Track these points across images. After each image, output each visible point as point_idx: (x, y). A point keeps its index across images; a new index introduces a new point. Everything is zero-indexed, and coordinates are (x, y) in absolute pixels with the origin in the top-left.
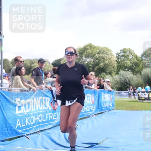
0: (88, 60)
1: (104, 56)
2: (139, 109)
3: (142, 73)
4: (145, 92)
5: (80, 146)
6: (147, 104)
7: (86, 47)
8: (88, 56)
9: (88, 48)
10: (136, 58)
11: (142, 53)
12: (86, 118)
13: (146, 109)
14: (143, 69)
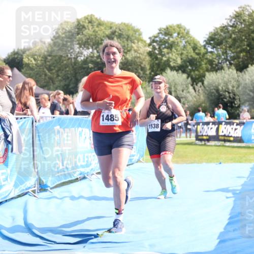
0: (87, 52)
2: (196, 159)
3: (206, 83)
4: (211, 124)
5: (58, 241)
6: (215, 148)
7: (81, 23)
8: (85, 44)
9: (86, 25)
10: (195, 48)
11: (207, 37)
12: (77, 180)
13: (209, 161)
14: (207, 74)
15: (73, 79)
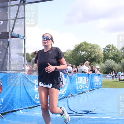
0: (83, 53)
1: (94, 50)
2: (120, 87)
3: (122, 62)
7: (82, 44)
8: (83, 51)
10: (117, 51)
14: (122, 59)
15: (79, 61)
